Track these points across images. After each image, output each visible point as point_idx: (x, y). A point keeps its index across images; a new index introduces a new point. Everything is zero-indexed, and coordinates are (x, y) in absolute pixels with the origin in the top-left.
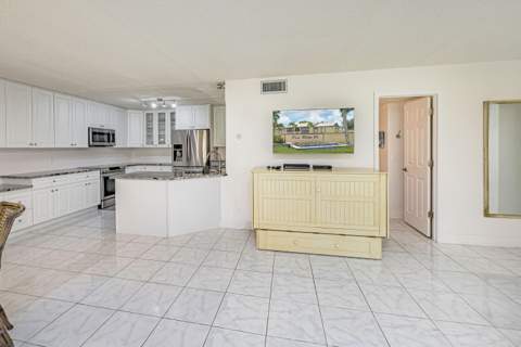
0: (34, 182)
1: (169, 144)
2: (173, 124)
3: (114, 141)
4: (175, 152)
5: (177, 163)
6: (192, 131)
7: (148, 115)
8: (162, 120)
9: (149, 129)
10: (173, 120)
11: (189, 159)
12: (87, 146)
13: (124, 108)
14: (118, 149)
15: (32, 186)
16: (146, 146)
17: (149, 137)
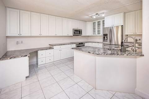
0: (54, 47)
1: (102, 34)
2: (103, 26)
3: (81, 33)
4: (104, 37)
5: (105, 43)
6: (113, 27)
7: (93, 23)
8: (99, 24)
9: (94, 29)
10: (103, 24)
11: (111, 41)
12: (72, 35)
13: (85, 21)
14: (83, 36)
15: (53, 48)
16: (93, 35)
17: (94, 31)
